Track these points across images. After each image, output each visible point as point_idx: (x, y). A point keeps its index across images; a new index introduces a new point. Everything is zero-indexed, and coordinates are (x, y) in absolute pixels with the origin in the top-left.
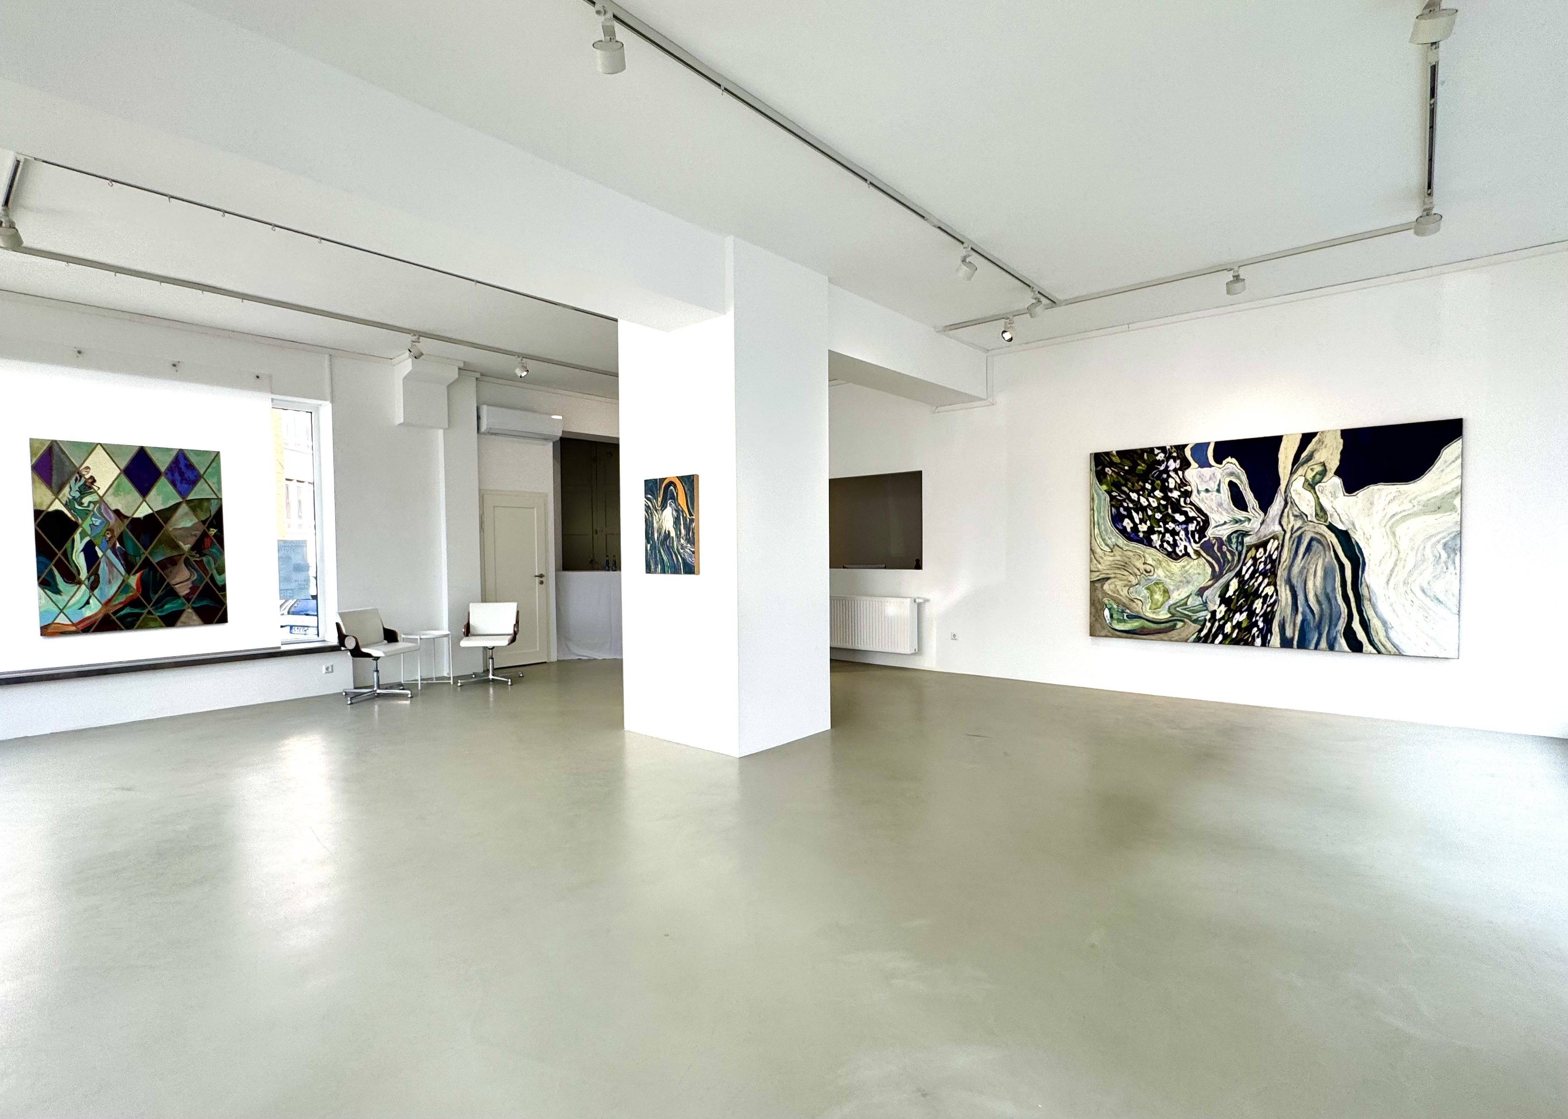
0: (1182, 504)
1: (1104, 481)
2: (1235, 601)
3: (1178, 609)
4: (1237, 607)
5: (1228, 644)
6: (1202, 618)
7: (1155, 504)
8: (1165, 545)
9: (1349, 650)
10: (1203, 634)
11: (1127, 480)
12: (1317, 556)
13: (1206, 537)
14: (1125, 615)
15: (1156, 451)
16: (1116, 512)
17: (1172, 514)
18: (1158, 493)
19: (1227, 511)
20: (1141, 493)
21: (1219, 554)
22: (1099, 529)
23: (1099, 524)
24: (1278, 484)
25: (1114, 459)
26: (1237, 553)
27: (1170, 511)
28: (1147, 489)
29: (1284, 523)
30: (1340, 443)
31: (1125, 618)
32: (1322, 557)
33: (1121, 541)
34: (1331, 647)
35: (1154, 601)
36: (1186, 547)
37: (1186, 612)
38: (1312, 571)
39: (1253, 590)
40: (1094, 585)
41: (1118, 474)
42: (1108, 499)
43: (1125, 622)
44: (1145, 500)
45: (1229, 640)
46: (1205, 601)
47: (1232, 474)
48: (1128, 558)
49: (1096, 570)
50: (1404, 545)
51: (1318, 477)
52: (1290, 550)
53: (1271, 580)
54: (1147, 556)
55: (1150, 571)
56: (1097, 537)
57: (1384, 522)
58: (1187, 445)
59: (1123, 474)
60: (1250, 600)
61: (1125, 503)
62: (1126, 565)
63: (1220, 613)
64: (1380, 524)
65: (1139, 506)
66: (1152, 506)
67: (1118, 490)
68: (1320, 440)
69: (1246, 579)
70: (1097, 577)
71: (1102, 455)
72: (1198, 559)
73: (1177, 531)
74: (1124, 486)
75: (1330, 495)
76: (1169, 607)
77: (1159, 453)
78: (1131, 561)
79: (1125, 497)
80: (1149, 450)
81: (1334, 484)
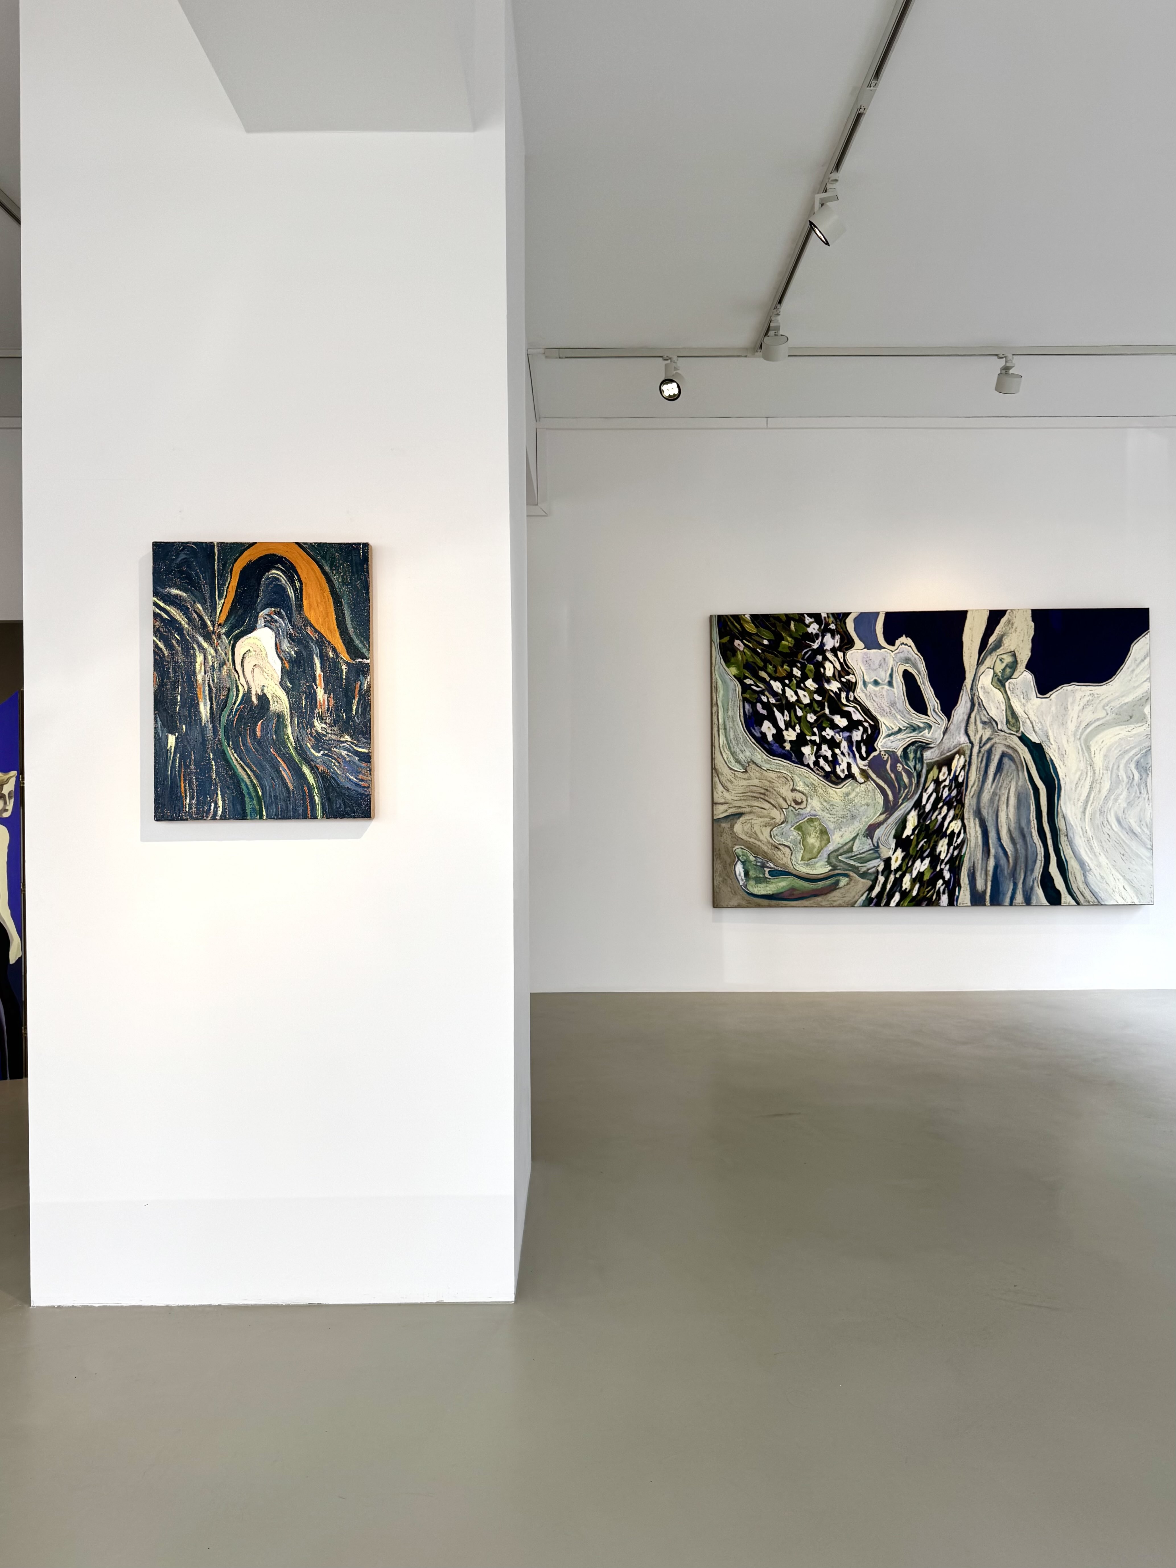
0: (844, 701)
1: (733, 660)
2: (914, 843)
3: (840, 857)
4: (918, 851)
5: (908, 906)
6: (874, 870)
7: (806, 701)
8: (822, 762)
9: (1048, 904)
10: (874, 893)
11: (766, 661)
12: (1009, 779)
13: (876, 750)
14: (767, 870)
15: (808, 620)
16: (751, 710)
17: (830, 716)
18: (810, 684)
19: (903, 714)
20: (787, 682)
21: (893, 776)
22: (726, 736)
23: (725, 729)
24: (964, 678)
25: (746, 626)
26: (915, 774)
27: (827, 711)
28: (796, 677)
29: (971, 733)
30: (1031, 627)
31: (767, 875)
32: (1015, 779)
33: (759, 756)
34: (1028, 901)
35: (808, 848)
36: (849, 765)
37: (852, 863)
38: (1004, 799)
39: (935, 828)
40: (720, 826)
41: (753, 650)
42: (739, 689)
43: (767, 882)
44: (793, 693)
45: (908, 900)
46: (876, 845)
47: (907, 660)
48: (770, 782)
49: (722, 801)
50: (1099, 761)
51: (1008, 670)
52: (978, 769)
53: (957, 812)
54: (796, 779)
55: (802, 802)
56: (722, 749)
57: (1079, 733)
58: (849, 613)
59: (760, 651)
60: (932, 841)
61: (763, 697)
62: (767, 793)
63: (896, 862)
64: (1075, 736)
65: (784, 702)
66: (802, 704)
67: (753, 677)
68: (1009, 621)
69: (927, 810)
70: (722, 813)
71: (727, 620)
72: (865, 782)
73: (838, 741)
74: (762, 671)
75: (1022, 697)
76: (829, 855)
77: (811, 623)
78: (772, 788)
79: (763, 687)
80: (797, 618)
81: (1025, 682)
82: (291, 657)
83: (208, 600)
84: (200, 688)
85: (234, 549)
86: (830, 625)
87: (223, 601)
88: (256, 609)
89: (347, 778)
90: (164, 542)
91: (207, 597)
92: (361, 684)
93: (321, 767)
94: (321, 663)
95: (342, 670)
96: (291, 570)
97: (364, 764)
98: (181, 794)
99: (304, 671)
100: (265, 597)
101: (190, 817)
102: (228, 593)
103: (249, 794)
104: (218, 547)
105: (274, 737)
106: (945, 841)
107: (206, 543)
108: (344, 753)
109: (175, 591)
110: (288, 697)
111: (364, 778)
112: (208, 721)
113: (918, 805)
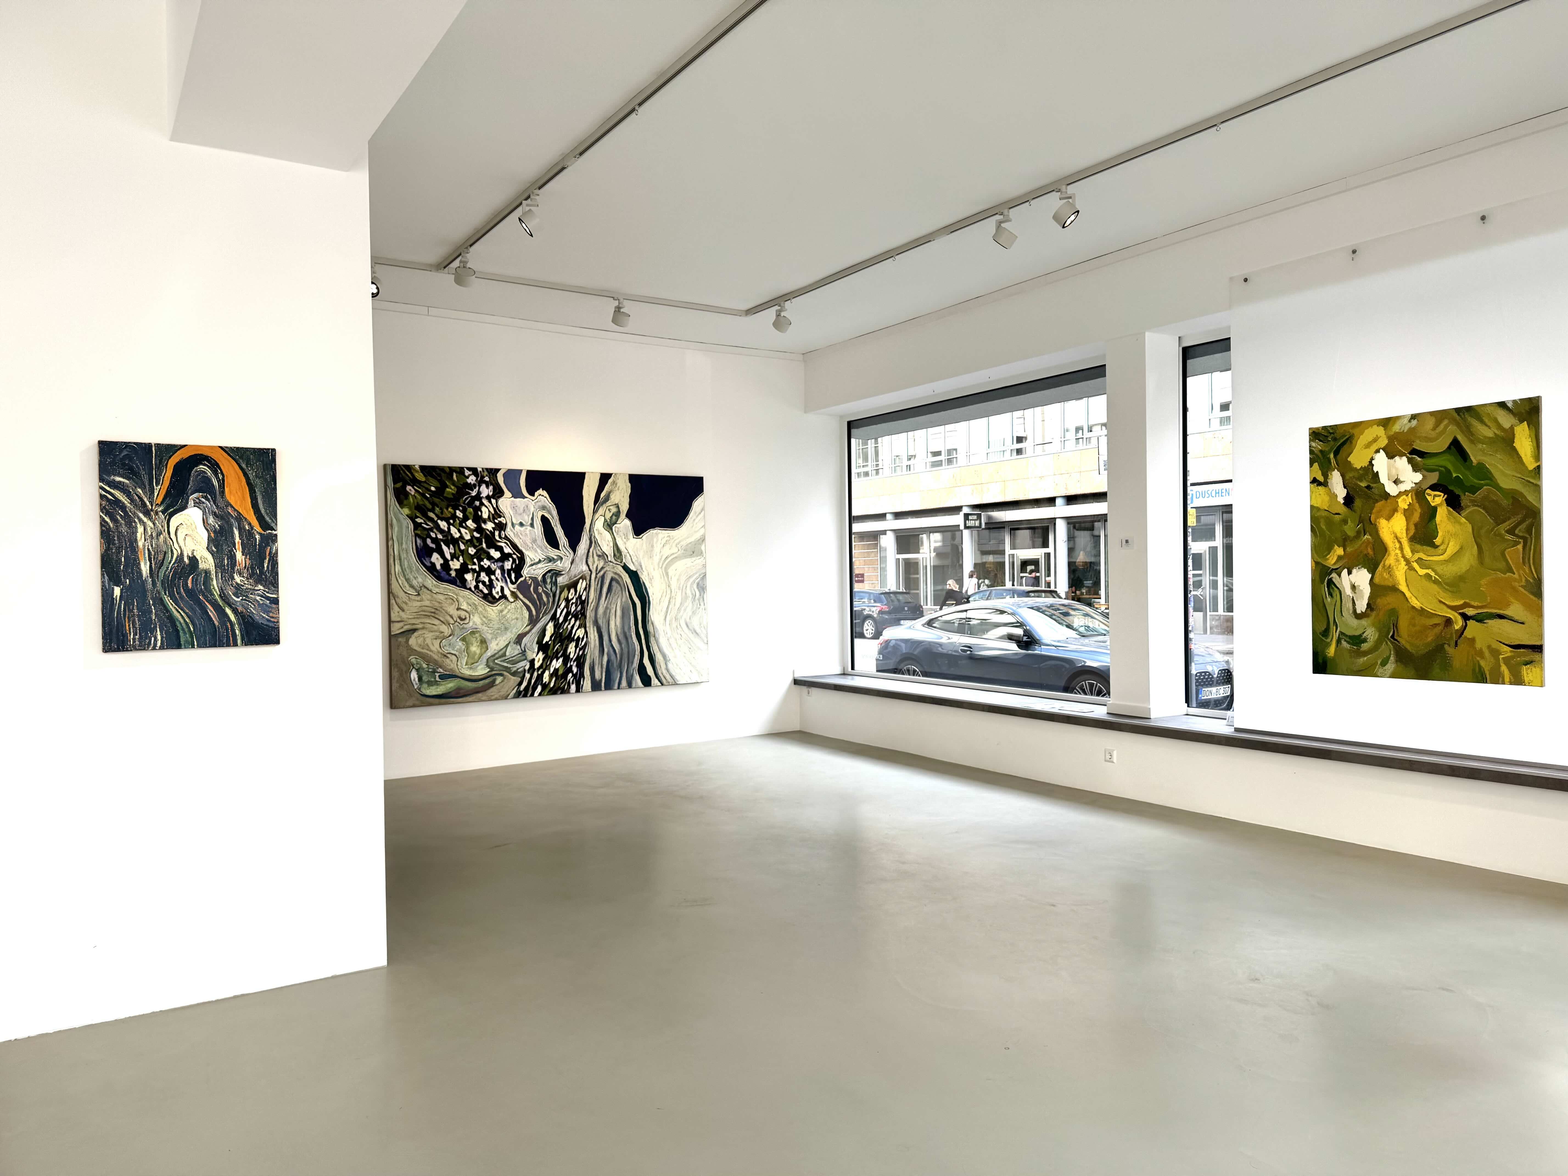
0: (497, 538)
1: (405, 502)
2: (551, 646)
3: (496, 661)
4: (554, 653)
5: (547, 695)
6: (522, 669)
7: (468, 537)
8: (481, 586)
9: (643, 686)
10: (522, 687)
11: (434, 504)
12: (616, 597)
13: (522, 576)
14: (437, 675)
15: (467, 473)
16: (422, 544)
17: (487, 550)
18: (470, 523)
19: (542, 548)
20: (451, 521)
21: (535, 596)
22: (401, 565)
23: (400, 559)
24: (583, 522)
25: (416, 475)
26: (551, 595)
27: (484, 545)
28: (459, 518)
29: (590, 563)
30: (629, 488)
31: (438, 679)
32: (620, 597)
33: (429, 582)
34: (630, 685)
35: (470, 655)
36: (502, 589)
37: (505, 664)
39: (566, 635)
40: (397, 640)
41: (423, 495)
42: (411, 526)
43: (438, 685)
44: (456, 531)
45: (547, 690)
46: (523, 649)
47: (544, 508)
48: (439, 603)
49: (399, 619)
50: (674, 584)
51: (614, 517)
52: (595, 590)
53: (581, 622)
54: (461, 600)
55: (465, 618)
56: (397, 576)
57: (661, 564)
58: (499, 470)
59: (428, 496)
60: (565, 644)
61: (432, 534)
62: (437, 612)
63: (538, 662)
64: (659, 566)
65: (449, 538)
66: (465, 539)
67: (423, 516)
68: (614, 482)
69: (560, 621)
70: (399, 629)
71: (400, 469)
72: (514, 601)
73: (493, 570)
74: (430, 512)
75: (624, 537)
76: (487, 660)
77: (470, 475)
78: (441, 607)
79: (432, 525)
80: (458, 470)
81: (626, 526)
86: (484, 477)
106: (573, 644)
113: (554, 618)
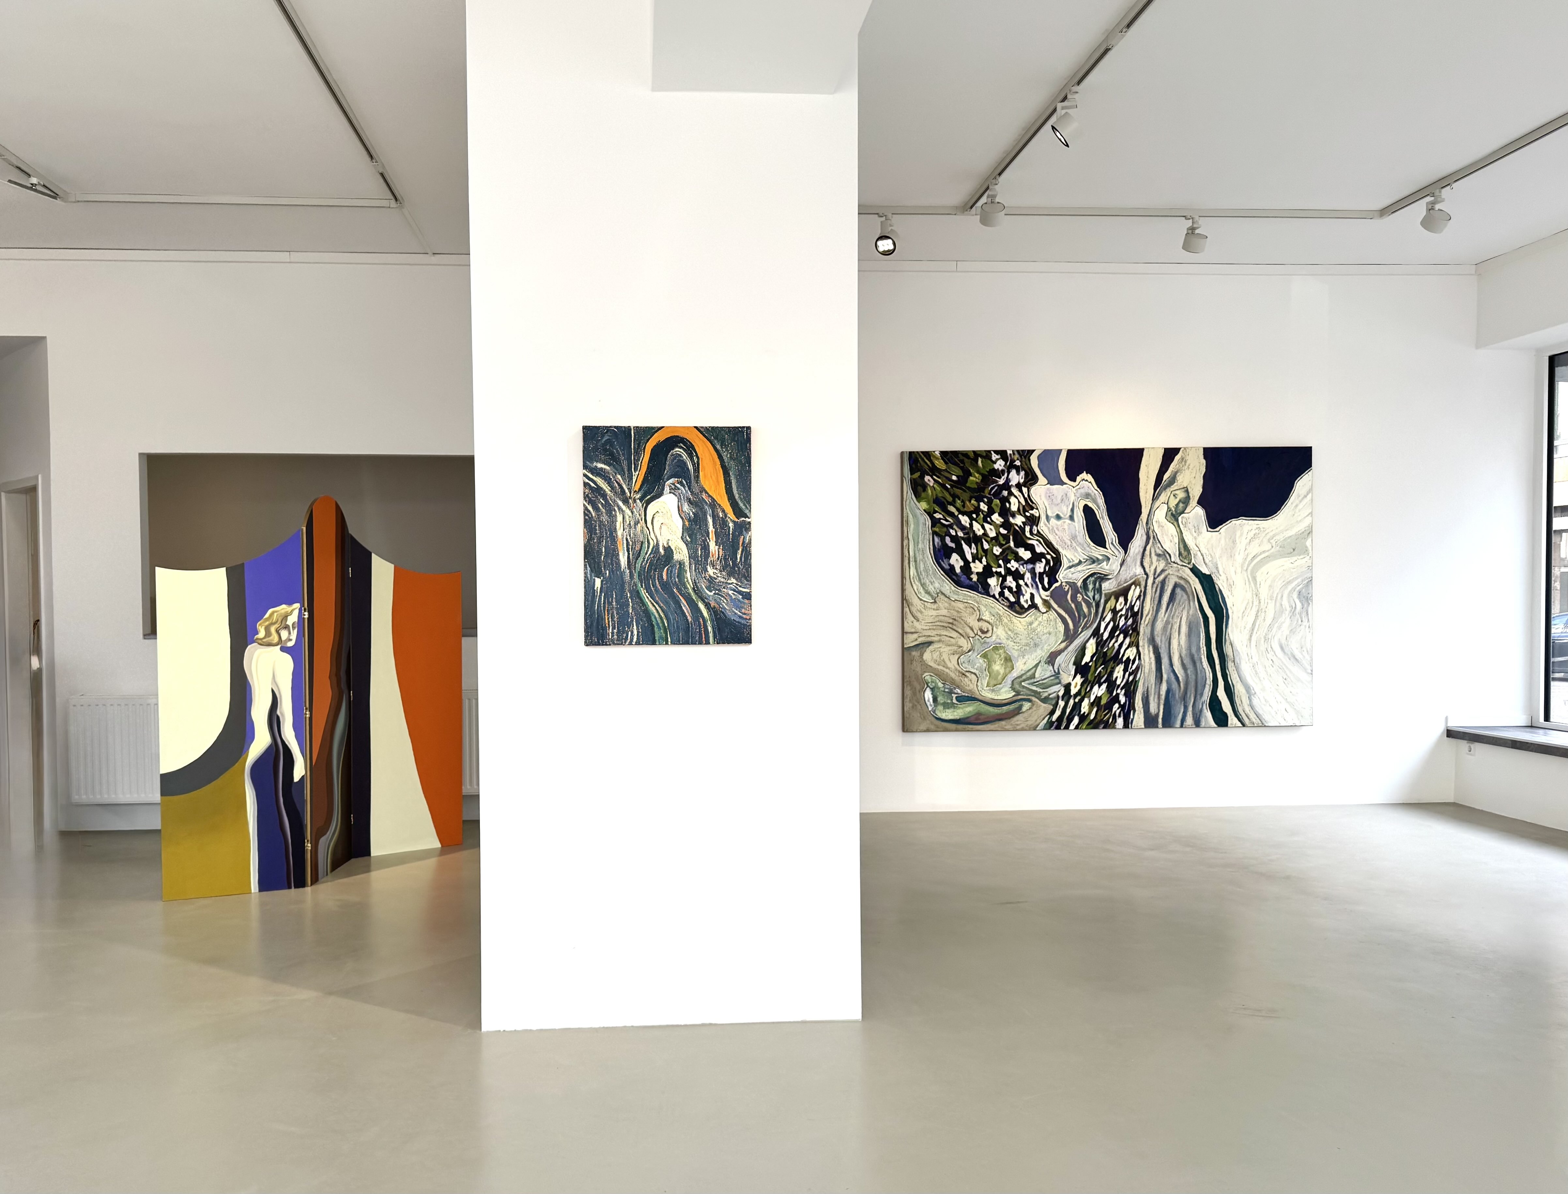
0: (1028, 534)
1: (923, 495)
2: (1092, 669)
3: (1023, 684)
4: (1096, 677)
5: (1085, 729)
6: (1054, 695)
7: (992, 534)
8: (1006, 593)
9: (1216, 726)
10: (1055, 717)
11: (955, 496)
12: (1182, 608)
13: (1058, 581)
14: (954, 696)
15: (994, 457)
16: (940, 543)
17: (1015, 549)
18: (996, 518)
19: (1082, 547)
20: (974, 516)
21: (1073, 606)
22: (916, 568)
23: (916, 561)
24: (1139, 513)
25: (936, 462)
26: (1094, 604)
27: (1012, 544)
28: (983, 511)
29: (1146, 565)
30: (1203, 464)
31: (954, 701)
32: (1186, 608)
33: (948, 588)
34: (1197, 723)
35: (993, 674)
36: (1032, 596)
37: (1034, 688)
38: (1176, 627)
39: (1112, 655)
40: (910, 654)
41: (943, 486)
42: (929, 523)
43: (955, 708)
44: (980, 527)
45: (1086, 723)
46: (1057, 671)
47: (1087, 496)
48: (958, 612)
49: (913, 630)
50: (1264, 592)
51: (1181, 505)
52: (1153, 599)
53: (1133, 640)
54: (983, 608)
55: (988, 631)
56: (912, 581)
57: (1246, 565)
58: (1033, 451)
59: (949, 487)
60: (1110, 667)
61: (951, 531)
62: (955, 622)
63: (1075, 687)
64: (1242, 568)
65: (971, 536)
66: (989, 537)
67: (943, 511)
68: (1183, 459)
69: (1105, 638)
70: (912, 642)
71: (918, 456)
72: (1047, 611)
73: (1022, 573)
74: (951, 505)
75: (1194, 530)
76: (1013, 681)
77: (997, 460)
78: (960, 617)
79: (952, 521)
80: (985, 454)
81: (1197, 516)
82: (690, 517)
83: (626, 472)
84: (620, 542)
85: (647, 432)
86: (1015, 461)
87: (637, 473)
88: (664, 479)
89: (732, 612)
90: (592, 426)
91: (626, 470)
92: (744, 538)
93: (713, 604)
94: (713, 522)
95: (730, 527)
96: (690, 449)
97: (746, 601)
98: (605, 625)
99: (700, 528)
100: (670, 469)
101: (613, 643)
102: (642, 466)
103: (658, 624)
104: (634, 430)
105: (677, 580)
106: (1121, 667)
107: (624, 427)
108: (731, 592)
109: (600, 465)
110: (688, 549)
111: (746, 612)
112: (626, 568)
113: (1096, 633)
